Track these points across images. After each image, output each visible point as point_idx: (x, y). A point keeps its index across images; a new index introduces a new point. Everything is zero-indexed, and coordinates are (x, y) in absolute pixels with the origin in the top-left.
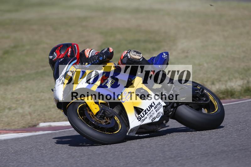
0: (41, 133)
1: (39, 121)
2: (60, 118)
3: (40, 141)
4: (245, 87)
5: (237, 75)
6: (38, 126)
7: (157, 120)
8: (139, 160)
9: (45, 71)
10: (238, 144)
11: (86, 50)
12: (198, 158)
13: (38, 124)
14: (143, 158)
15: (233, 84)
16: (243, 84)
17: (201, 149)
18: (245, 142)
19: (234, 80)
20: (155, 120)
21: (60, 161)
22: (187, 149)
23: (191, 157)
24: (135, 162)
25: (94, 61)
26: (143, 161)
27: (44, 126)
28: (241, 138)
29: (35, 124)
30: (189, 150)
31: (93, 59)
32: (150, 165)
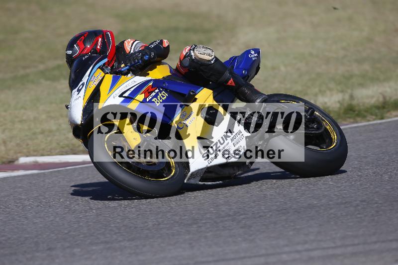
0: (21, 173)
1: (19, 155)
2: (51, 149)
3: (20, 185)
4: (346, 105)
5: (332, 85)
6: (16, 163)
8: (177, 218)
9: (27, 75)
10: (335, 195)
11: (126, 42)
12: (271, 215)
13: (17, 159)
14: (185, 216)
15: (326, 100)
16: (343, 100)
17: (276, 202)
18: (345, 192)
19: (328, 92)
21: (52, 218)
22: (254, 202)
23: (262, 214)
24: (172, 222)
25: (135, 61)
26: (185, 219)
27: (26, 163)
28: (339, 185)
29: (13, 159)
30: (257, 203)
31: (134, 58)
32: (195, 226)
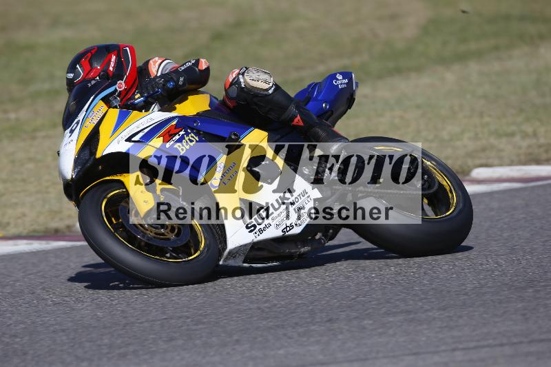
7: (297, 230)
11: (151, 62)
20: (291, 232)
25: (153, 90)
31: (152, 86)
